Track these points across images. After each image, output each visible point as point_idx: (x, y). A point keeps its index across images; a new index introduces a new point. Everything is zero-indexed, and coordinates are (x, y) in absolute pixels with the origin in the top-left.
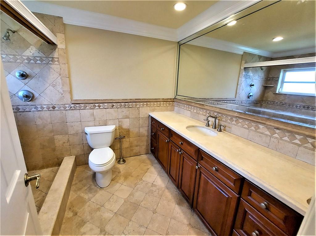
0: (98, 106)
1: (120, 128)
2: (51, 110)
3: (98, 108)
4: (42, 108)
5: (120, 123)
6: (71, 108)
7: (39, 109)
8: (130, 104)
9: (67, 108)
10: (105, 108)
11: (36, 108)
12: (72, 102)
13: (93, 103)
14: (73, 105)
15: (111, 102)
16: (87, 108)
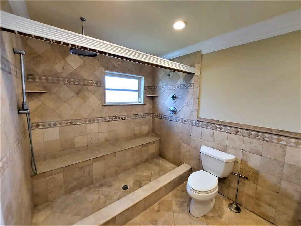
0: (219, 128)
1: (243, 163)
2: (183, 123)
3: (219, 129)
4: (179, 120)
5: (245, 157)
6: (196, 124)
7: (178, 121)
8: (267, 135)
9: (193, 124)
10: (227, 132)
11: (176, 119)
12: (197, 120)
13: (215, 124)
14: (197, 122)
15: (236, 126)
16: (209, 127)
